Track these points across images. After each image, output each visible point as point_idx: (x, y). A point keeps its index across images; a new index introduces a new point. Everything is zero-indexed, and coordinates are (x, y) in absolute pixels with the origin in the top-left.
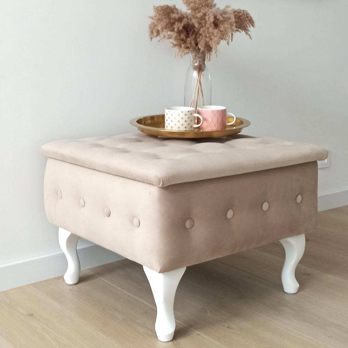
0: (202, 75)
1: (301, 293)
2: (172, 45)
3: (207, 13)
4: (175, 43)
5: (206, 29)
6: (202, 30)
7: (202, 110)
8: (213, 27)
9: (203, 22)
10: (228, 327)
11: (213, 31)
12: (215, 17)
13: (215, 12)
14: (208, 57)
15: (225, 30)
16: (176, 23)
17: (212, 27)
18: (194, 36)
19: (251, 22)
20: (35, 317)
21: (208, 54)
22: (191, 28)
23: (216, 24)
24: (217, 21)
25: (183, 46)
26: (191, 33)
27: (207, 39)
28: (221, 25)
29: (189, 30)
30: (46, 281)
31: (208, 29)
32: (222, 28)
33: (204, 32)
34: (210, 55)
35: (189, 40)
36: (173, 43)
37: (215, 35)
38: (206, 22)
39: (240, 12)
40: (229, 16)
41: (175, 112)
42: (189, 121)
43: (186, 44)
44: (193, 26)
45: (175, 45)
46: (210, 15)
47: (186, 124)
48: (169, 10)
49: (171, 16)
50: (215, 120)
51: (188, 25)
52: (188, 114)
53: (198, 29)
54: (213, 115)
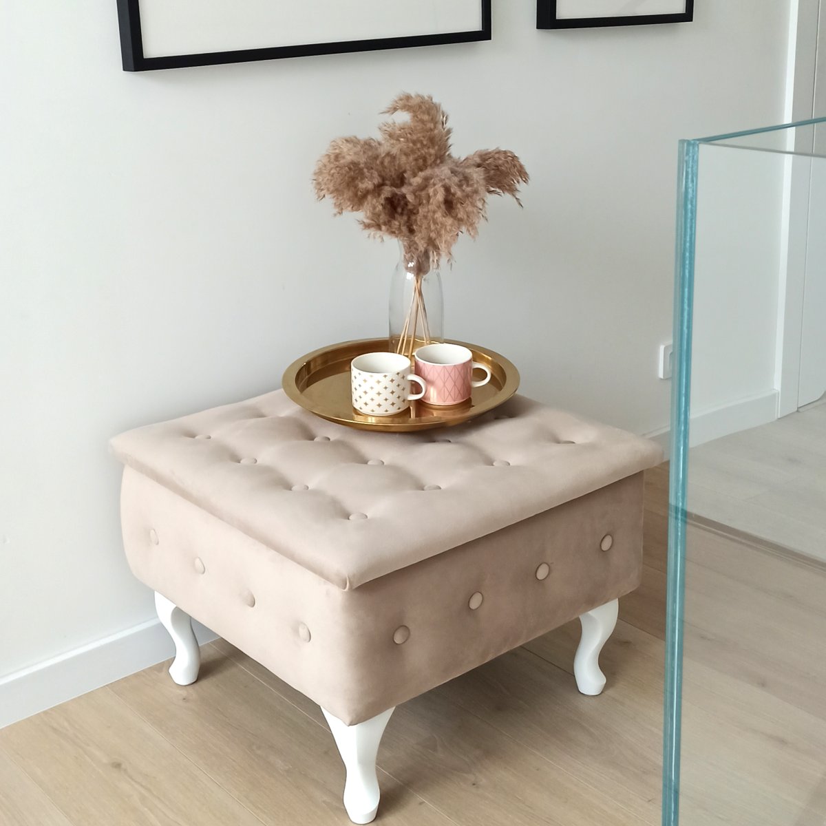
0: (424, 280)
1: (610, 692)
2: (362, 226)
3: (432, 179)
4: (367, 221)
5: (428, 211)
6: (422, 211)
7: (424, 364)
8: (443, 210)
9: (423, 194)
10: (474, 784)
11: (444, 218)
12: (447, 189)
13: (447, 181)
14: (435, 261)
15: (468, 217)
16: (369, 197)
17: (441, 210)
18: (405, 218)
20: (125, 770)
21: (435, 253)
22: (400, 199)
23: (449, 204)
24: (451, 196)
25: (383, 228)
26: (399, 210)
27: (433, 235)
28: (459, 206)
29: (396, 202)
30: (136, 675)
31: (434, 212)
32: (462, 213)
33: (425, 217)
34: (439, 254)
35: (395, 223)
36: (364, 222)
37: (448, 228)
38: (429, 197)
39: (499, 159)
40: (475, 186)
41: (371, 376)
42: (398, 392)
43: (390, 226)
44: (404, 197)
45: (367, 226)
46: (437, 186)
47: (392, 398)
48: (354, 171)
49: (358, 185)
50: (450, 385)
51: (394, 195)
52: (397, 379)
53: (414, 205)
54: (447, 375)
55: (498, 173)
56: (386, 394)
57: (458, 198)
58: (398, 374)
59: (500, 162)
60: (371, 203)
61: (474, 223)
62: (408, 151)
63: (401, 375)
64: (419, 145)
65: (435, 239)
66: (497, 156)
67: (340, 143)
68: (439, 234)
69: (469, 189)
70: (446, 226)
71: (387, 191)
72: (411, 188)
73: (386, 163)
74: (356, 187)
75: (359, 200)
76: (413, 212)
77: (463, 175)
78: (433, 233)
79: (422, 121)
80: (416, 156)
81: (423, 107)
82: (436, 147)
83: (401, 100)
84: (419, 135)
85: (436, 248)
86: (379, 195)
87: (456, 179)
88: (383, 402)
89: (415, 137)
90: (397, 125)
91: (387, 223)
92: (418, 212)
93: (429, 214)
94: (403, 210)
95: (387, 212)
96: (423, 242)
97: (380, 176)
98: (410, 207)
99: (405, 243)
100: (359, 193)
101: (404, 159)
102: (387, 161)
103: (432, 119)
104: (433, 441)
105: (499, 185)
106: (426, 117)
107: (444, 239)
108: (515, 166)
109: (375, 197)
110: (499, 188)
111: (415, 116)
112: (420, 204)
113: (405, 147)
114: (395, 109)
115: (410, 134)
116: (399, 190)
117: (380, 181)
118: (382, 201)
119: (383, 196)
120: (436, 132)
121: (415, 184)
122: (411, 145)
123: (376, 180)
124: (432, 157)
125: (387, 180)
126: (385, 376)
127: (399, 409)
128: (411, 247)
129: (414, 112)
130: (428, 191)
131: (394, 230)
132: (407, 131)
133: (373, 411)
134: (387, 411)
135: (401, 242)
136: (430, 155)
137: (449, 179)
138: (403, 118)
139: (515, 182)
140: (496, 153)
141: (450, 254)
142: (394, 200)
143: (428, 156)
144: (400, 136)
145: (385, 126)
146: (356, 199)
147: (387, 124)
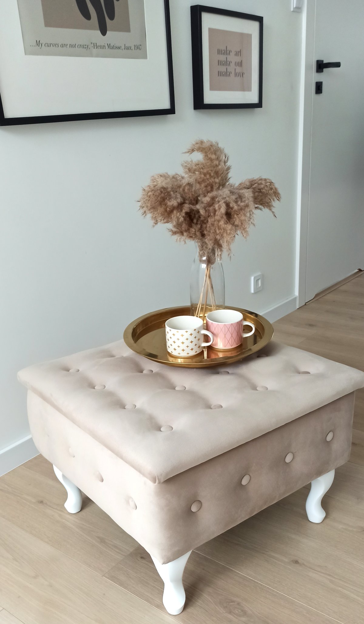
0: (212, 268)
2: (171, 233)
3: (217, 198)
4: (174, 230)
5: (215, 221)
6: (210, 220)
7: (212, 323)
8: (225, 219)
9: (211, 208)
11: (225, 225)
12: (228, 205)
13: (227, 199)
14: (219, 255)
15: (242, 223)
16: (175, 212)
17: (223, 220)
18: (199, 226)
19: (276, 194)
21: (219, 250)
22: (196, 213)
23: (229, 215)
24: (230, 210)
25: (185, 234)
26: (195, 221)
27: (218, 237)
28: (236, 216)
29: (193, 215)
31: (219, 221)
32: (237, 221)
33: (213, 225)
34: (221, 250)
35: (193, 230)
36: (172, 230)
37: (228, 231)
38: (215, 211)
39: (261, 184)
40: (247, 202)
41: (178, 332)
42: (195, 341)
43: (189, 233)
44: (198, 211)
45: (174, 233)
46: (220, 203)
47: (192, 346)
48: (164, 194)
49: (167, 204)
50: (229, 336)
51: (192, 210)
52: (195, 333)
53: (204, 217)
54: (227, 330)
55: (261, 194)
56: (187, 343)
57: (235, 211)
58: (195, 330)
59: (262, 186)
60: (176, 216)
61: (246, 228)
62: (200, 180)
63: (197, 331)
64: (208, 176)
65: (219, 240)
66: (260, 181)
67: (157, 177)
68: (222, 236)
69: (242, 204)
70: (227, 230)
71: (187, 207)
72: (203, 205)
73: (186, 191)
74: (166, 205)
75: (168, 214)
76: (205, 222)
77: (238, 194)
78: (218, 235)
79: (211, 160)
80: (206, 184)
81: (212, 149)
82: (220, 178)
83: (197, 143)
84: (208, 169)
85: (220, 246)
86: (181, 210)
87: (234, 197)
88: (185, 348)
89: (205, 171)
90: (193, 162)
91: (188, 230)
92: (208, 221)
93: (215, 223)
94: (197, 221)
95: (187, 222)
96: (211, 242)
97: (182, 197)
98: (202, 218)
99: (199, 244)
100: (168, 209)
101: (198, 186)
102: (187, 188)
103: (217, 158)
104: (218, 373)
105: (261, 202)
106: (213, 157)
107: (225, 240)
108: (271, 189)
109: (179, 212)
110: (261, 204)
111: (206, 156)
112: (209, 216)
113: (199, 177)
114: (193, 150)
115: (202, 168)
116: (194, 207)
117: (182, 201)
118: (184, 215)
119: (184, 211)
120: (220, 167)
121: (205, 202)
122: (203, 176)
123: (179, 199)
124: (217, 185)
125: (187, 200)
126: (187, 332)
127: (196, 352)
128: (203, 246)
129: (206, 153)
130: (214, 206)
131: (191, 235)
132: (200, 166)
133: (179, 354)
134: (188, 354)
135: (197, 244)
136: (216, 183)
137: (228, 197)
138: (198, 157)
139: (272, 200)
140: (260, 180)
141: (230, 250)
142: (191, 214)
143: (214, 184)
144: (195, 170)
145: (186, 163)
146: (166, 214)
147: (187, 161)
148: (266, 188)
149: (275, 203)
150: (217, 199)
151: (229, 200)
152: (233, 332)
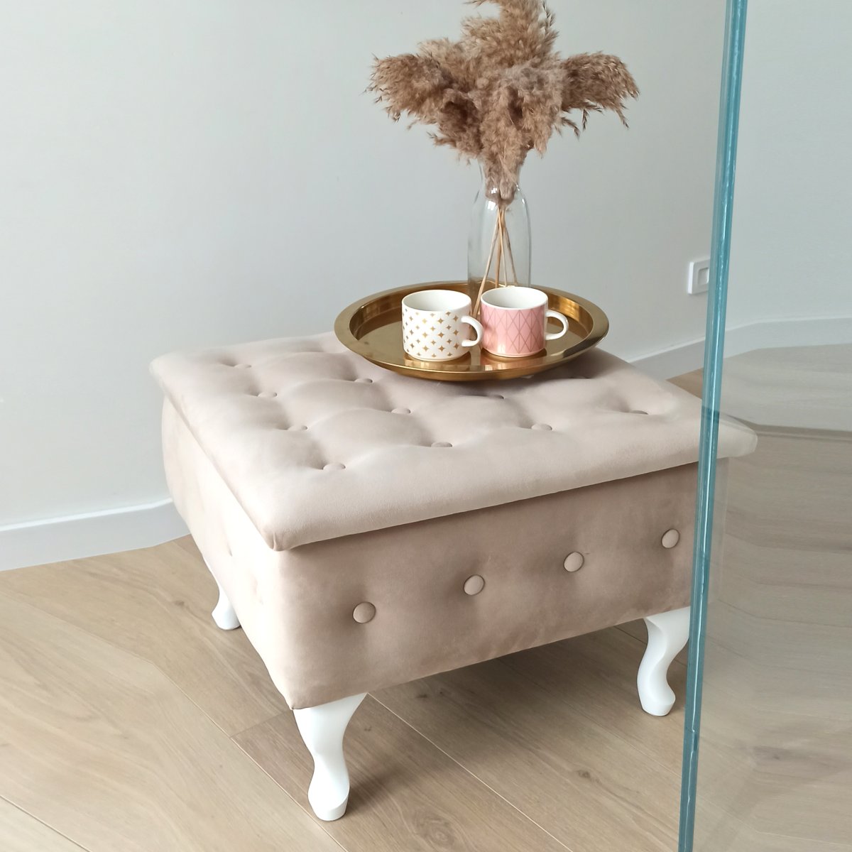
0: (508, 211)
2: (433, 141)
3: (499, 80)
4: (440, 135)
5: (492, 120)
7: (490, 308)
8: (508, 119)
9: (490, 98)
11: (507, 128)
12: (513, 92)
13: (514, 82)
17: (505, 118)
18: (474, 130)
19: (631, 87)
23: (516, 111)
24: (518, 101)
25: (459, 144)
27: (494, 149)
28: (527, 113)
29: (469, 111)
31: (498, 120)
32: (529, 122)
33: (489, 127)
35: (465, 137)
36: (437, 137)
38: (493, 103)
39: (598, 64)
40: (549, 90)
41: (417, 314)
42: (449, 334)
43: (462, 142)
44: (472, 104)
45: (441, 142)
46: (501, 89)
47: (442, 342)
48: (410, 67)
49: (414, 85)
50: (513, 333)
51: (459, 99)
52: (448, 321)
53: (480, 112)
54: (510, 321)
55: (597, 82)
56: (434, 336)
57: (527, 105)
58: (448, 313)
59: (599, 68)
60: (429, 108)
61: (542, 136)
62: (490, 51)
63: (452, 316)
64: (504, 46)
65: (497, 154)
66: (596, 61)
68: (502, 149)
69: (540, 93)
70: (509, 138)
71: (450, 94)
72: (477, 93)
74: (411, 87)
75: (416, 103)
77: (538, 77)
78: (495, 145)
79: (513, 17)
80: (500, 58)
84: (506, 34)
86: (442, 98)
88: (430, 345)
89: (501, 36)
90: (482, 19)
91: (458, 138)
92: (484, 121)
93: (492, 124)
94: (472, 120)
97: (444, 77)
98: (478, 115)
100: (417, 96)
104: (484, 395)
105: (597, 97)
108: (618, 74)
109: (434, 101)
110: (598, 101)
111: (505, 10)
112: (485, 112)
113: (488, 46)
115: (497, 31)
116: (465, 94)
117: (444, 82)
118: (443, 107)
119: (444, 100)
121: (481, 86)
122: (495, 44)
123: (438, 80)
126: (432, 315)
127: (450, 355)
129: (503, 3)
130: (492, 95)
133: (419, 354)
134: (434, 356)
137: (517, 80)
139: (622, 95)
140: (596, 57)
142: (459, 105)
144: (484, 34)
145: (469, 20)
146: (414, 103)
147: (472, 18)
148: (606, 72)
149: (628, 101)
150: (499, 82)
151: (516, 86)
152: (521, 325)
